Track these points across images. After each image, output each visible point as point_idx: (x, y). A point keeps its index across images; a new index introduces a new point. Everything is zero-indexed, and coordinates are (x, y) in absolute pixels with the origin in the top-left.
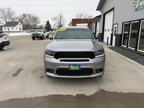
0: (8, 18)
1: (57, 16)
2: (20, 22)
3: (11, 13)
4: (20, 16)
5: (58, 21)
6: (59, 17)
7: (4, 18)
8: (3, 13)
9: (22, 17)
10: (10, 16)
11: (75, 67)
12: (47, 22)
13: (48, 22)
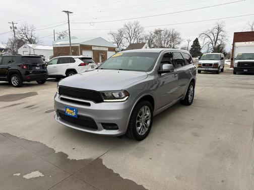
0: (134, 38)
1: (210, 29)
2: (146, 44)
3: (138, 30)
4: (149, 34)
5: (213, 39)
6: (216, 31)
7: (129, 38)
8: (128, 31)
9: (153, 34)
10: (137, 34)
11: (71, 111)
12: (194, 42)
13: (196, 41)
